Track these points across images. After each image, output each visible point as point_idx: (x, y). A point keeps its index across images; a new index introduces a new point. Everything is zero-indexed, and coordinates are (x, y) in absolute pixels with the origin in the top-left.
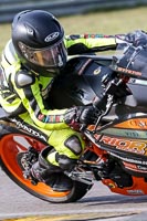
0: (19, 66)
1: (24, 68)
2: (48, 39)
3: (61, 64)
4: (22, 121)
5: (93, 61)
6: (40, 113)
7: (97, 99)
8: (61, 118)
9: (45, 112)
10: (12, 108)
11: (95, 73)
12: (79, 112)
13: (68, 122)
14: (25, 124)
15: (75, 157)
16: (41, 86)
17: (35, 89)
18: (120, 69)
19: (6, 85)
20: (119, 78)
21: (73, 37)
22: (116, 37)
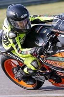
0: (10, 29)
1: (12, 30)
2: (22, 17)
3: (28, 28)
4: (12, 54)
5: (44, 27)
6: (19, 50)
7: (44, 44)
8: (29, 52)
9: (21, 50)
10: (8, 48)
11: (44, 32)
12: (36, 49)
13: (32, 54)
14: (13, 55)
15: (35, 70)
16: (20, 38)
17: (17, 39)
18: (54, 30)
19: (5, 38)
20: (54, 34)
21: (35, 16)
22: (54, 16)
